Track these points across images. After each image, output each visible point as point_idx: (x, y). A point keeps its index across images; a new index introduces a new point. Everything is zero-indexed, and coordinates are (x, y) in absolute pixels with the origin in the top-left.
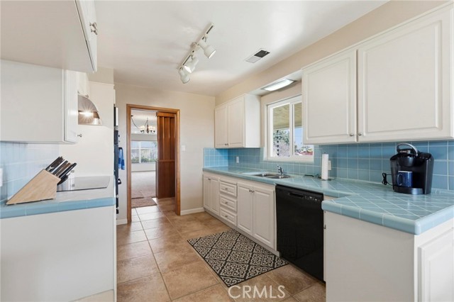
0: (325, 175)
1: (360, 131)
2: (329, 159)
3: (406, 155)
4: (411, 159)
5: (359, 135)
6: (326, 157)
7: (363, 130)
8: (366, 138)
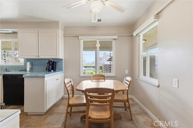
0: (28, 69)
1: (39, 55)
2: (30, 64)
3: (50, 62)
4: (51, 63)
5: (38, 56)
6: (28, 63)
7: (40, 55)
8: (41, 57)
